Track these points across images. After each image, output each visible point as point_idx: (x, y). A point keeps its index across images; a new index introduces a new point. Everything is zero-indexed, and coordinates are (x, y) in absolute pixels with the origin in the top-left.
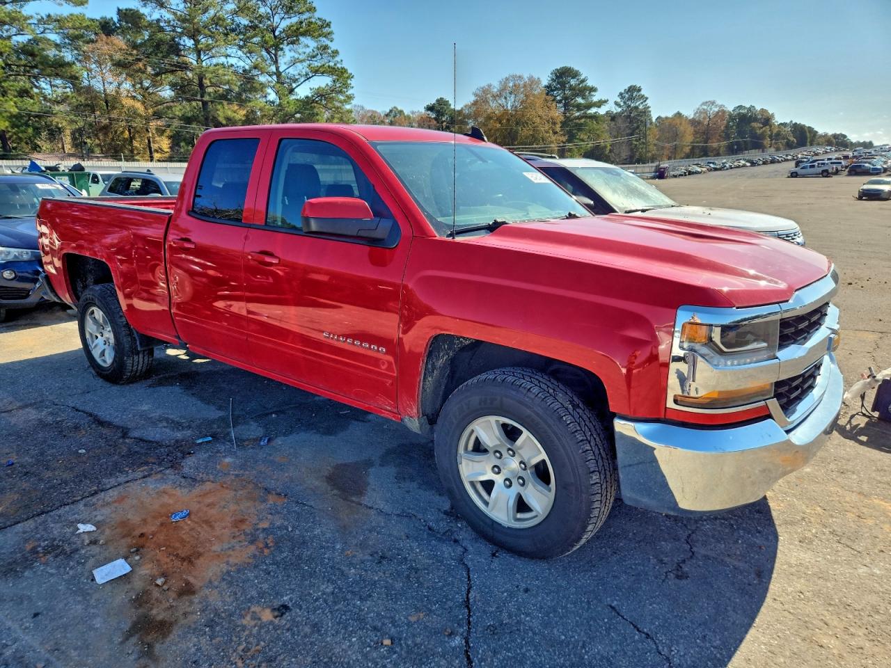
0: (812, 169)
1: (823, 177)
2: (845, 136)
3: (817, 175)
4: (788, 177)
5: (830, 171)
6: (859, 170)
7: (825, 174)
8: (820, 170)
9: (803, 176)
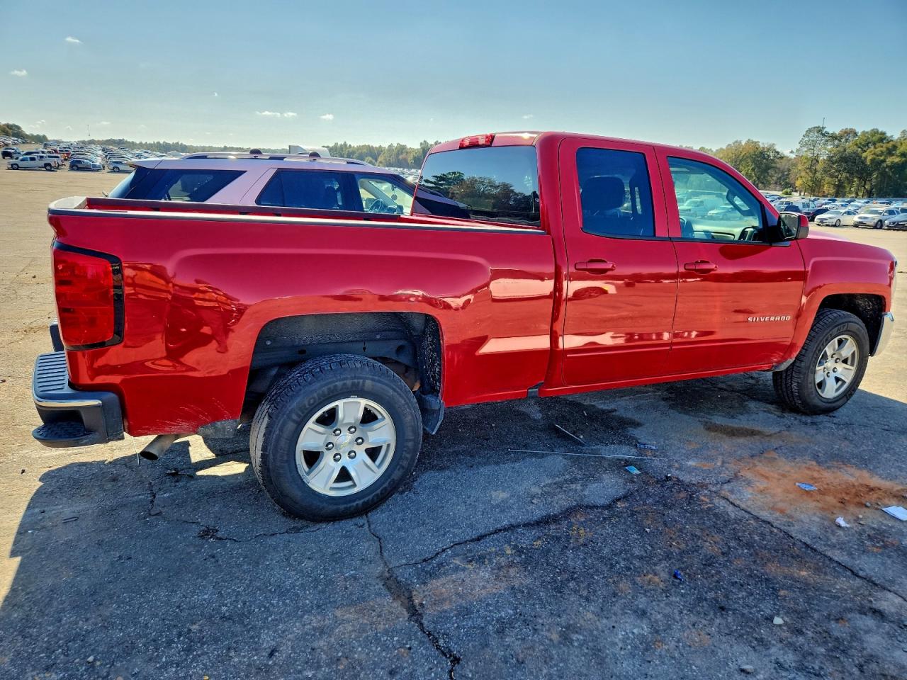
0: (32, 162)
1: (47, 170)
2: (19, 128)
3: (39, 169)
4: (9, 169)
5: (53, 165)
6: (80, 166)
7: (48, 168)
8: (42, 163)
9: (25, 169)
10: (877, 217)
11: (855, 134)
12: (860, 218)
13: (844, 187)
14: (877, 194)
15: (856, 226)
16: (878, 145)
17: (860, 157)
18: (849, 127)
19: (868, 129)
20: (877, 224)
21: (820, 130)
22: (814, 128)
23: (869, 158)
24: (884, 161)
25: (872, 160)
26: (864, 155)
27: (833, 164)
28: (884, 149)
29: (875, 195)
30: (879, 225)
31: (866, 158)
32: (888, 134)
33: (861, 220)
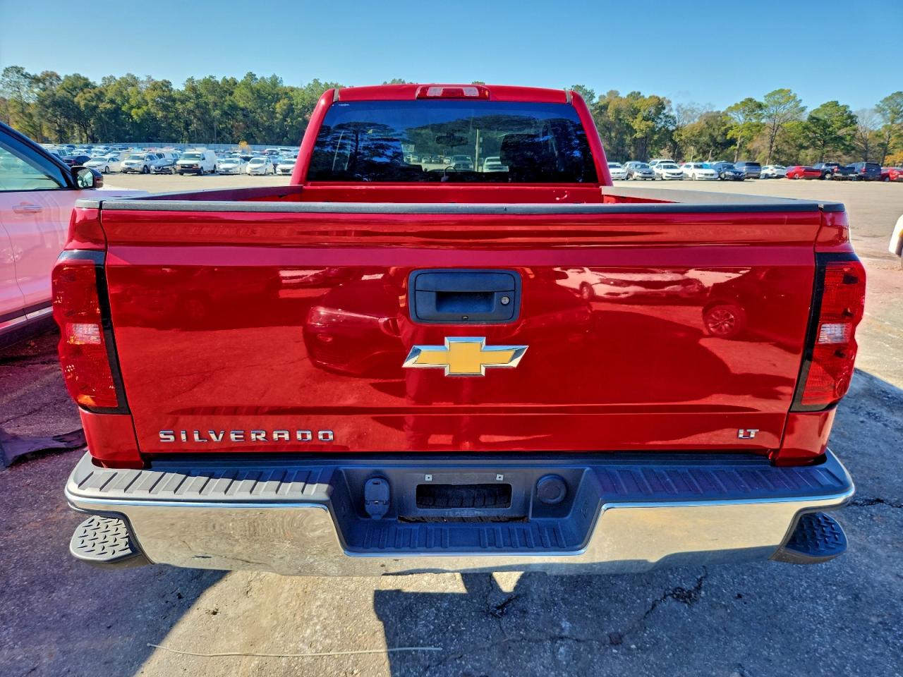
10: (142, 163)
11: (58, 78)
12: (127, 164)
13: (65, 133)
14: (101, 140)
15: (125, 172)
16: (85, 90)
17: (73, 102)
18: (50, 70)
19: (70, 74)
20: (144, 169)
21: (18, 70)
22: (12, 67)
23: (82, 103)
24: (96, 107)
25: (86, 105)
26: (76, 100)
27: (48, 108)
28: (93, 95)
29: (99, 141)
30: (146, 171)
31: (79, 103)
32: (91, 80)
33: (129, 166)
